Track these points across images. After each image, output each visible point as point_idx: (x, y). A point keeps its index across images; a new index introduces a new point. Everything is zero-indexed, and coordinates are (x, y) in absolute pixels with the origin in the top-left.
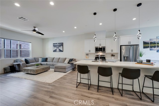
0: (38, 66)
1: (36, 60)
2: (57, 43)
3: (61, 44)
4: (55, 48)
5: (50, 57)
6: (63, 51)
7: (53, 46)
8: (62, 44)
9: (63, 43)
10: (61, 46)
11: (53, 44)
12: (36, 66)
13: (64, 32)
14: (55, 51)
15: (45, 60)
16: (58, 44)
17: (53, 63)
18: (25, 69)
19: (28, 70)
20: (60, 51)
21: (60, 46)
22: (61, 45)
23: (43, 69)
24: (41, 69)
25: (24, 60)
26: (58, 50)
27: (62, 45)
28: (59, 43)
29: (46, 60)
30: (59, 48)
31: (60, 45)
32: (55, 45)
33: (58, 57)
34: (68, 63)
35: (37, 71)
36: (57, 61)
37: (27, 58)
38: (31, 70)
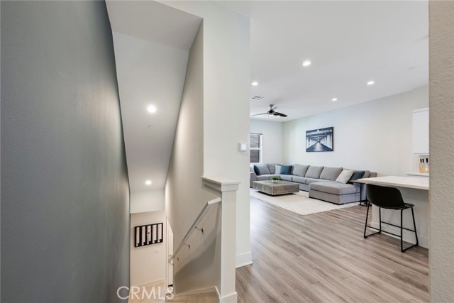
0: (276, 181)
1: (270, 169)
2: (316, 130)
3: (328, 131)
4: (312, 143)
5: (299, 163)
6: (332, 150)
7: (307, 136)
8: (330, 132)
9: (332, 128)
10: (328, 137)
11: (307, 132)
12: (273, 181)
13: (334, 100)
14: (311, 149)
15: (287, 171)
16: (318, 132)
17: (305, 178)
18: (256, 184)
19: (261, 186)
20: (325, 149)
21: (324, 136)
22: (328, 133)
23: (286, 188)
24: (282, 187)
25: (253, 168)
26: (318, 147)
27: (332, 134)
28: (320, 130)
29: (289, 170)
30: (322, 142)
31: (324, 134)
32: (310, 135)
33: (320, 165)
34: (348, 182)
35: (275, 189)
36: (316, 175)
37: (257, 164)
38: (266, 187)
